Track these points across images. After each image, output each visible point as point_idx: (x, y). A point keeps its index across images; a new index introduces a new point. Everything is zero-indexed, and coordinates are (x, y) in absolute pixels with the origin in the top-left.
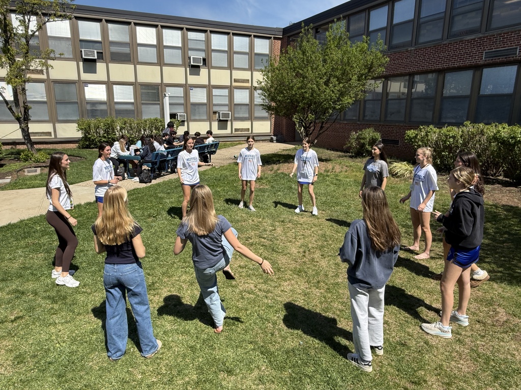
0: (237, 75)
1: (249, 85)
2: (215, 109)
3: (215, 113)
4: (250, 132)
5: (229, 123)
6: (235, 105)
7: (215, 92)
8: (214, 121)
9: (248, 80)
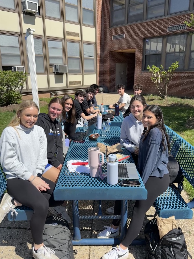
0: (71, 28)
1: (79, 38)
2: (52, 62)
3: (51, 66)
4: (82, 84)
5: (64, 76)
6: (69, 58)
7: (50, 44)
8: (51, 74)
9: (78, 34)
